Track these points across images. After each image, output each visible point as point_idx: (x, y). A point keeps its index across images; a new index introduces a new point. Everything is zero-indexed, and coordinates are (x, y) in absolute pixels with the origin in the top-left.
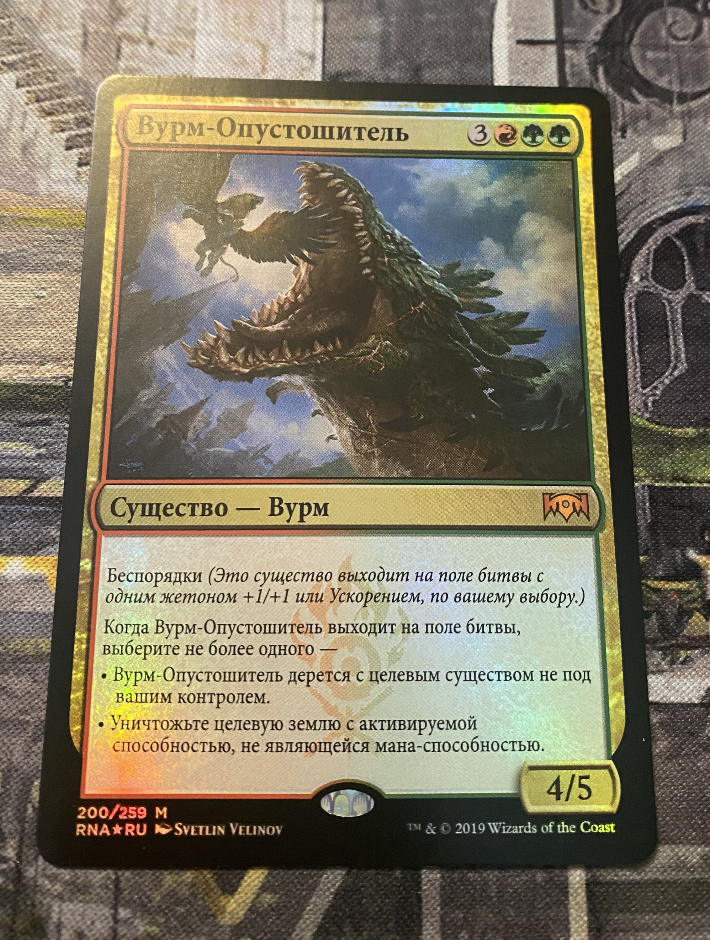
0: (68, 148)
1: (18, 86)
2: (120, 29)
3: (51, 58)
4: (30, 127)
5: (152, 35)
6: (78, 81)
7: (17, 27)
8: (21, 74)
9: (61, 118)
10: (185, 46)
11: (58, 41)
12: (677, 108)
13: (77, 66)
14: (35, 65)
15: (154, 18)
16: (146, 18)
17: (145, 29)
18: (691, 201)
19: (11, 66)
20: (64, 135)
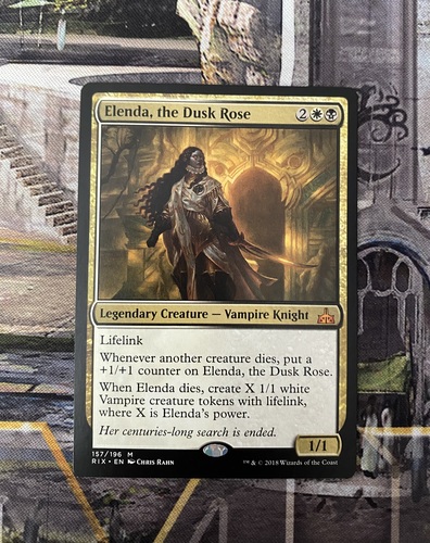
0: (40, 205)
1: (12, 167)
2: (65, 132)
3: (28, 150)
4: (19, 193)
6: (43, 164)
7: (10, 130)
8: (13, 160)
9: (36, 187)
11: (31, 139)
12: (372, 183)
13: (43, 155)
14: (19, 154)
18: (374, 239)
19: (7, 155)
20: (38, 197)
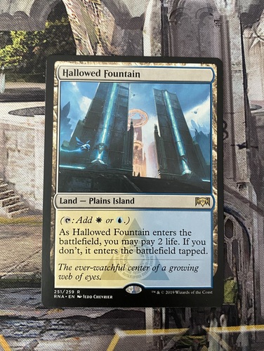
2: (8, 146)
5: (19, 148)
10: (31, 152)
15: (19, 141)
16: (16, 141)
17: (17, 145)
